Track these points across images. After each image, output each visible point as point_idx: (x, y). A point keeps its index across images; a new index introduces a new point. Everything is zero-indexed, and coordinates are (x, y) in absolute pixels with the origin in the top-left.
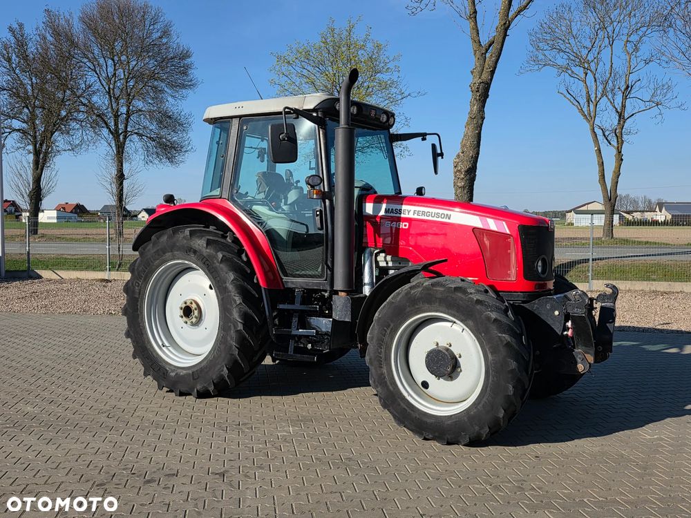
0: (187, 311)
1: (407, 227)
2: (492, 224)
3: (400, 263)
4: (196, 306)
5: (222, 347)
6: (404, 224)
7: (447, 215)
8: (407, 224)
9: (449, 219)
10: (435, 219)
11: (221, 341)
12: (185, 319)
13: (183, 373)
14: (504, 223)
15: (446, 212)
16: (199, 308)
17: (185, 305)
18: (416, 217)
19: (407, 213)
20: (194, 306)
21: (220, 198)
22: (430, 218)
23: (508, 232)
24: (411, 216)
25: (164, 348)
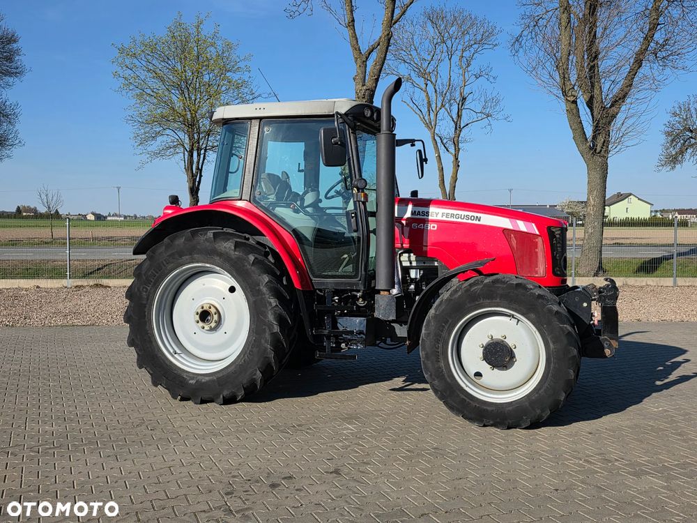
0: (204, 316)
1: (436, 228)
2: (522, 226)
3: (424, 263)
4: (215, 311)
5: (255, 350)
6: (432, 225)
7: (477, 217)
8: (436, 226)
9: (479, 221)
10: (465, 221)
11: (252, 344)
12: (201, 324)
13: (205, 380)
14: (533, 224)
15: (476, 214)
16: (218, 312)
17: (202, 310)
18: (444, 218)
19: (435, 215)
20: (213, 310)
21: (241, 200)
22: (459, 220)
23: (538, 233)
24: (439, 218)
25: (176, 356)
